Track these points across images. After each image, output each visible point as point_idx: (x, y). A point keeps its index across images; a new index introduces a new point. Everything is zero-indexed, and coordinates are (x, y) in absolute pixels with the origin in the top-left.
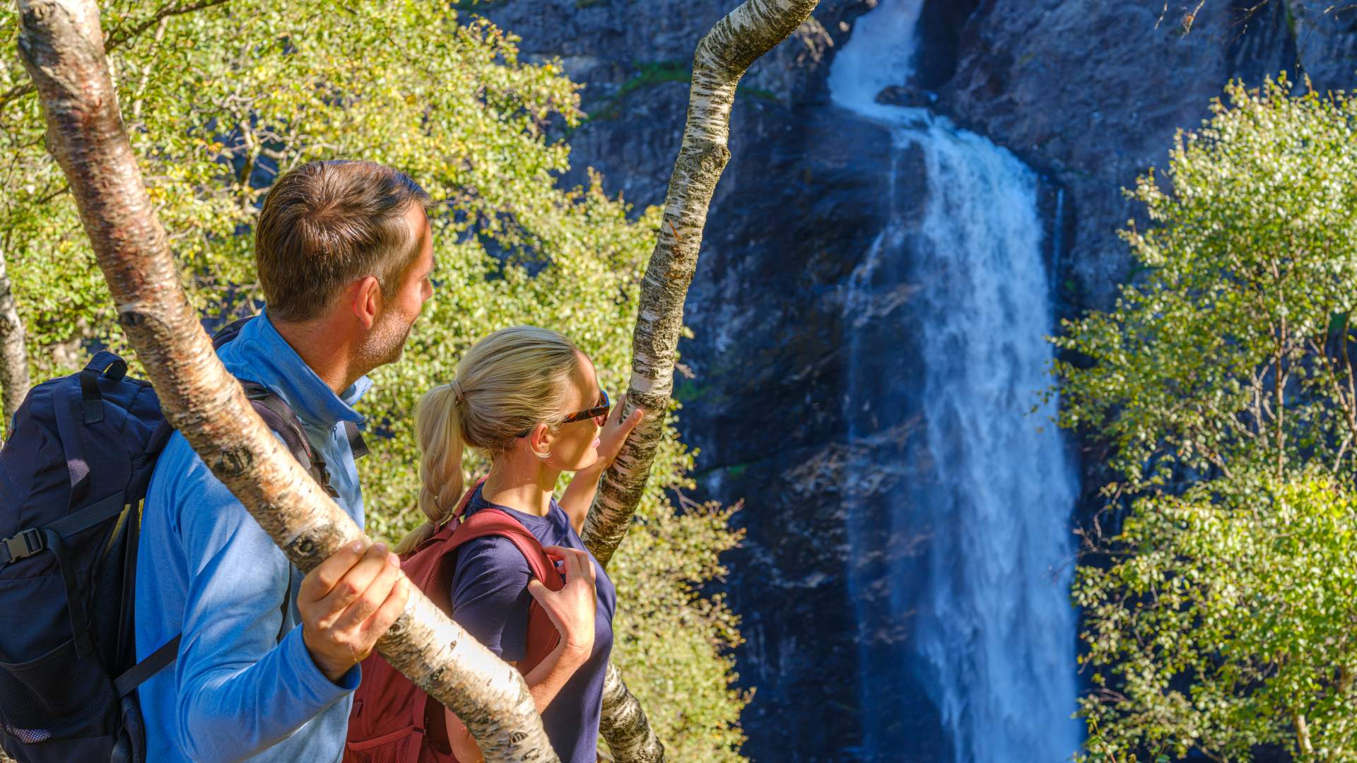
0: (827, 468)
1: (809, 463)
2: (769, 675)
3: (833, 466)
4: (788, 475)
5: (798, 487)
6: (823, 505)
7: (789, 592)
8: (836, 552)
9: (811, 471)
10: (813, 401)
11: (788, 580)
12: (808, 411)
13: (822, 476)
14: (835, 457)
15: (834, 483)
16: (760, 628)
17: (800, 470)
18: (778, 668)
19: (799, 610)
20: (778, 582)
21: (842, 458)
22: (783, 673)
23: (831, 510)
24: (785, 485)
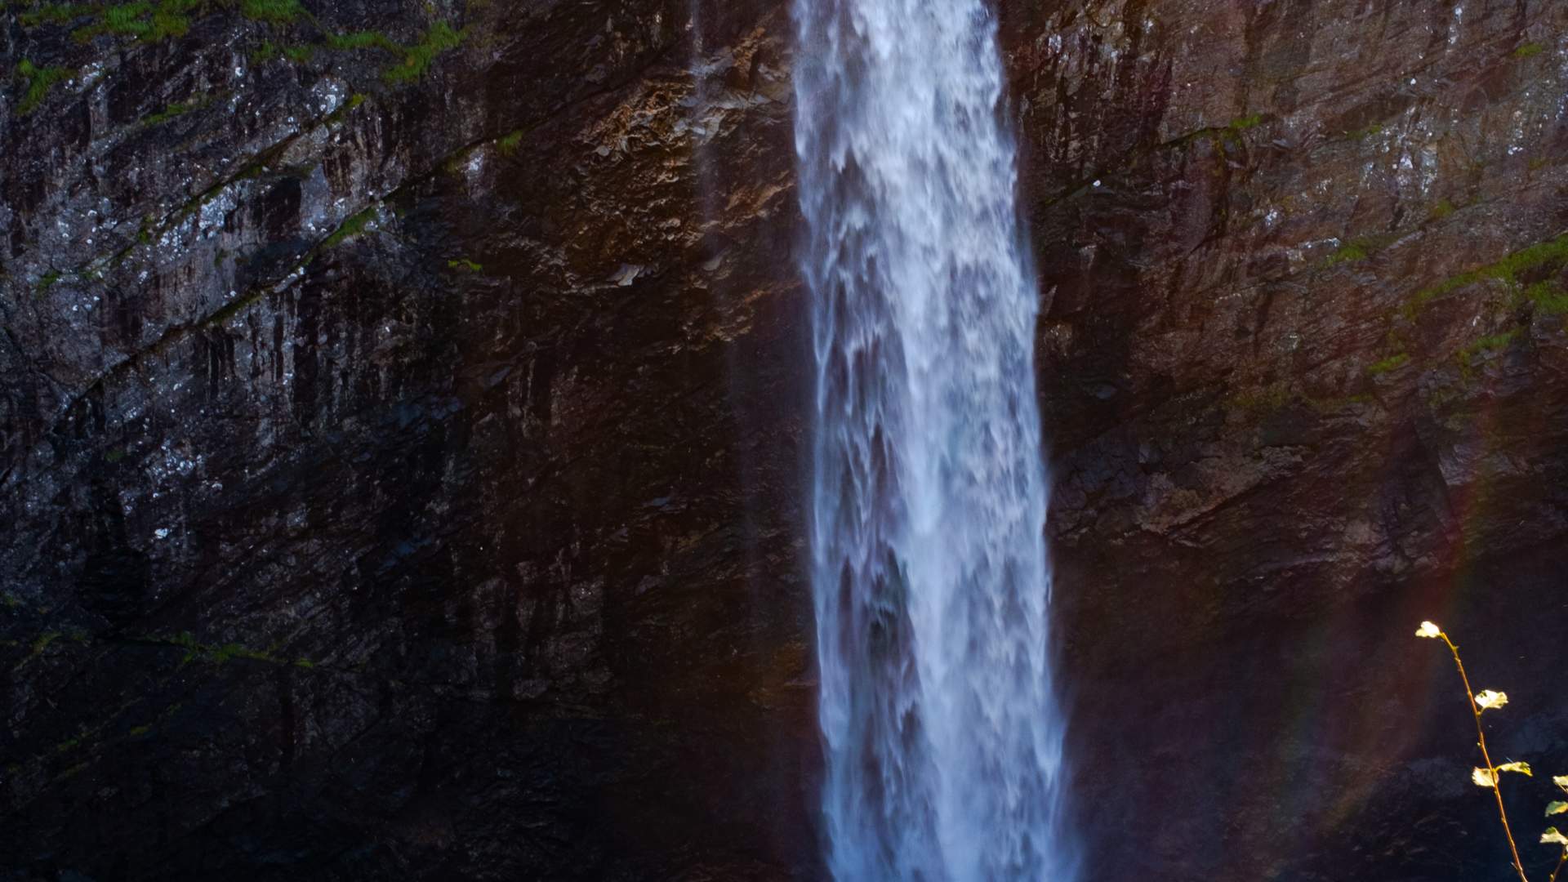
0: (643, 116)
1: (615, 114)
2: (533, 430)
3: (651, 113)
4: (585, 136)
5: (603, 151)
6: (639, 170)
7: (588, 301)
8: (660, 230)
9: (619, 125)
10: (615, 28)
11: (587, 285)
12: (609, 42)
13: (639, 128)
14: (652, 100)
15: (655, 137)
16: (532, 364)
17: (602, 126)
18: (546, 416)
19: (598, 323)
20: (574, 289)
21: (663, 100)
22: (555, 422)
23: (651, 173)
24: (581, 150)
